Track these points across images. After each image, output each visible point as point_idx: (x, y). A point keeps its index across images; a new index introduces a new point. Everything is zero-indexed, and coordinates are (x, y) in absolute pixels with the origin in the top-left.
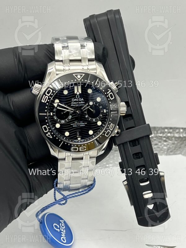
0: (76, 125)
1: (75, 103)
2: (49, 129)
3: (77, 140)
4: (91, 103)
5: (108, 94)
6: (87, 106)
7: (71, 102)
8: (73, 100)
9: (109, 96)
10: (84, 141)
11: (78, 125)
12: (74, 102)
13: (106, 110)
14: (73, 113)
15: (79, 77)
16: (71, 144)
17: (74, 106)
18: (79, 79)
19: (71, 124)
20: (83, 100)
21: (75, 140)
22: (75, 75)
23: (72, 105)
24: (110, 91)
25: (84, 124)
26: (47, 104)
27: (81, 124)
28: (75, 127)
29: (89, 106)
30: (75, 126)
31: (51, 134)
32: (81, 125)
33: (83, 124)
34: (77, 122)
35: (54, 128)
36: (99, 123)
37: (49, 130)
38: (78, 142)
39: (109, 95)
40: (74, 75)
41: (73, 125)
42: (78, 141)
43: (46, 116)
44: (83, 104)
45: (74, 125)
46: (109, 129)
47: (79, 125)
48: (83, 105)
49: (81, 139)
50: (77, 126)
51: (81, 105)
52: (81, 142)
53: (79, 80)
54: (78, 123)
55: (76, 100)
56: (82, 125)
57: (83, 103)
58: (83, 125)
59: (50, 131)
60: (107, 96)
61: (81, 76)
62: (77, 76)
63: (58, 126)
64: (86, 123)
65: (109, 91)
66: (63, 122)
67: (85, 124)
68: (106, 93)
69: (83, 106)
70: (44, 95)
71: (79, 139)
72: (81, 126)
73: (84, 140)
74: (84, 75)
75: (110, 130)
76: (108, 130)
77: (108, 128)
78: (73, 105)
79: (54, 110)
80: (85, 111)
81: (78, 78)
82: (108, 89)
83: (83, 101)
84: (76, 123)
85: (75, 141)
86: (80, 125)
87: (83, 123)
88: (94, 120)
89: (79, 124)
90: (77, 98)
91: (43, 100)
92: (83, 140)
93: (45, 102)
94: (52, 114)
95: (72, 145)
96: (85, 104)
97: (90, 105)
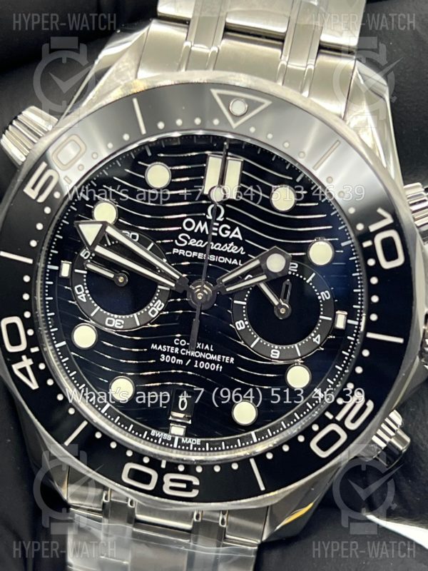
0: (178, 356)
1: (193, 242)
2: (32, 341)
3: (167, 431)
4: (276, 263)
5: (371, 236)
6: (255, 272)
7: (174, 235)
8: (189, 225)
9: (373, 246)
10: (199, 449)
11: (185, 358)
12: (193, 235)
13: (348, 317)
14: (173, 293)
15: (238, 107)
16: (122, 447)
17: (184, 258)
18: (236, 117)
19: (154, 347)
20: (240, 236)
21: (154, 432)
22: (220, 95)
23: (175, 251)
24: (389, 220)
25: (218, 358)
26: (47, 210)
27: (205, 356)
28: (170, 366)
29: (264, 277)
30: (174, 360)
31: (34, 368)
32: (205, 360)
33: (216, 362)
34: (183, 343)
35: (64, 343)
36: (298, 377)
37: (30, 345)
38: (167, 444)
39: (378, 239)
40: (215, 92)
41: (161, 352)
42: (169, 438)
43: (31, 270)
44: (237, 256)
45: (166, 353)
46: (339, 418)
47: (193, 359)
48: (235, 262)
49: (187, 434)
50: (180, 361)
51: (225, 260)
52: (183, 447)
53: (234, 125)
54: (186, 347)
55: (203, 227)
56: (207, 366)
57: (234, 249)
58: (213, 367)
59: (35, 350)
60: (367, 244)
61: (252, 105)
62: (227, 100)
63: (84, 336)
64: (232, 360)
65: (383, 218)
66: (116, 322)
67: (221, 363)
68: (360, 227)
69: (235, 266)
70: (44, 165)
71: (178, 430)
72: (202, 365)
73: (203, 444)
74: (267, 103)
75: (341, 424)
76: (334, 421)
77: (335, 414)
78: (182, 252)
79: (82, 254)
80: (238, 294)
81: (231, 114)
82: (380, 211)
83: (236, 241)
84: (180, 347)
85: (155, 438)
86: (200, 359)
87: (213, 353)
88: (275, 353)
89: (193, 354)
90: (210, 217)
91: (33, 188)
92: (198, 441)
93: (41, 200)
94: (65, 269)
95: (129, 454)
96: (244, 259)
97: (268, 272)
